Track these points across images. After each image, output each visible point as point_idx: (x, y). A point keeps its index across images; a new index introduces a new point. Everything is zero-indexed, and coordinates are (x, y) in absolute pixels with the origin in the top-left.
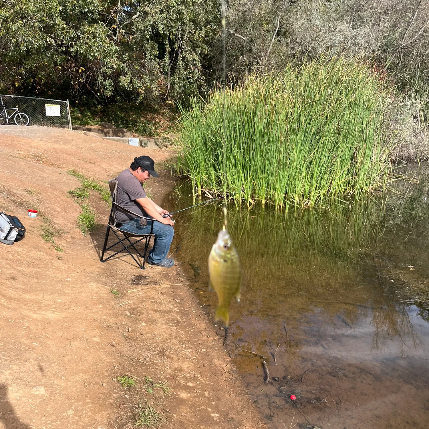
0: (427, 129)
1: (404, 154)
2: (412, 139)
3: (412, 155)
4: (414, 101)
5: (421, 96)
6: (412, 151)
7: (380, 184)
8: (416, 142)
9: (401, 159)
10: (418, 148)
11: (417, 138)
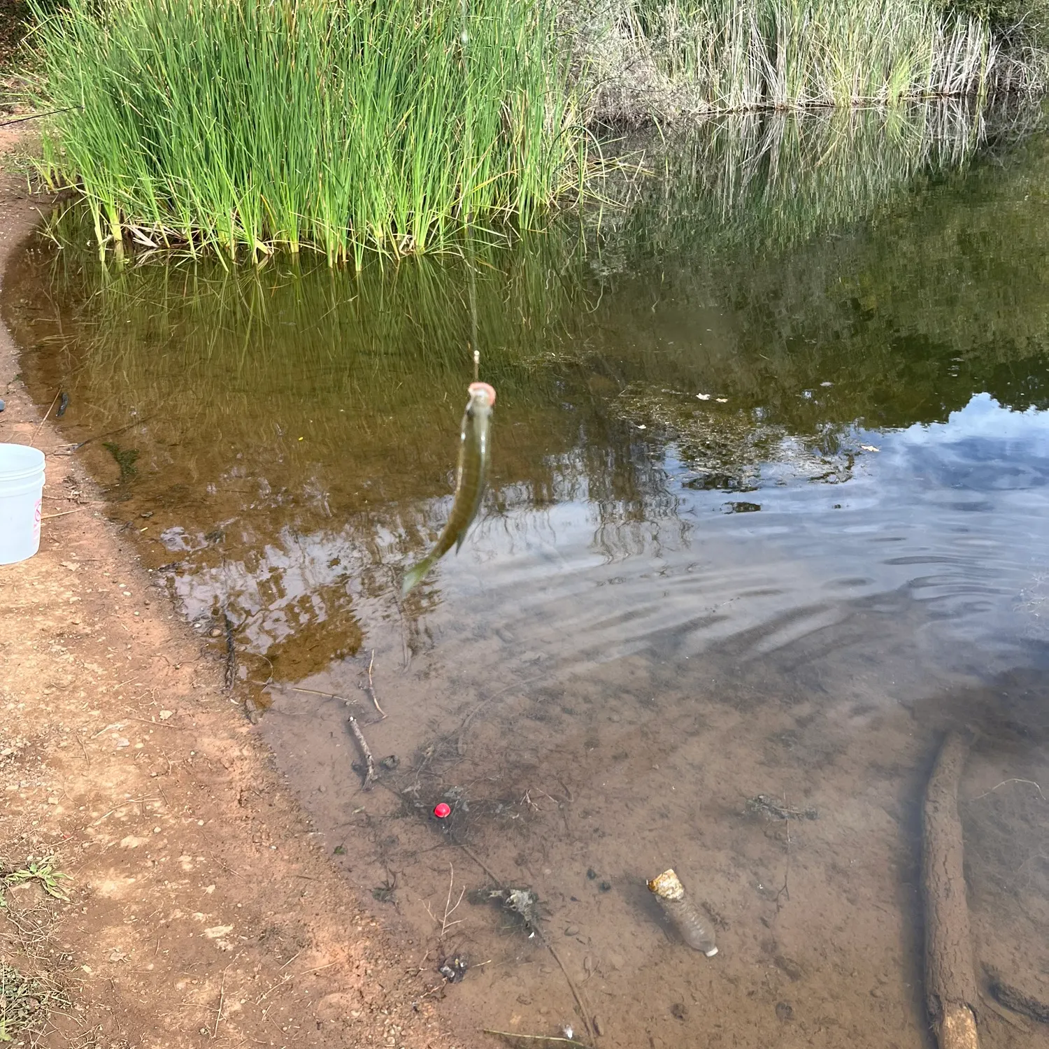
0: (651, 53)
1: (611, 109)
2: (624, 75)
3: (630, 115)
6: (627, 103)
7: (571, 184)
8: (633, 83)
9: (605, 123)
10: (637, 96)
11: (633, 72)
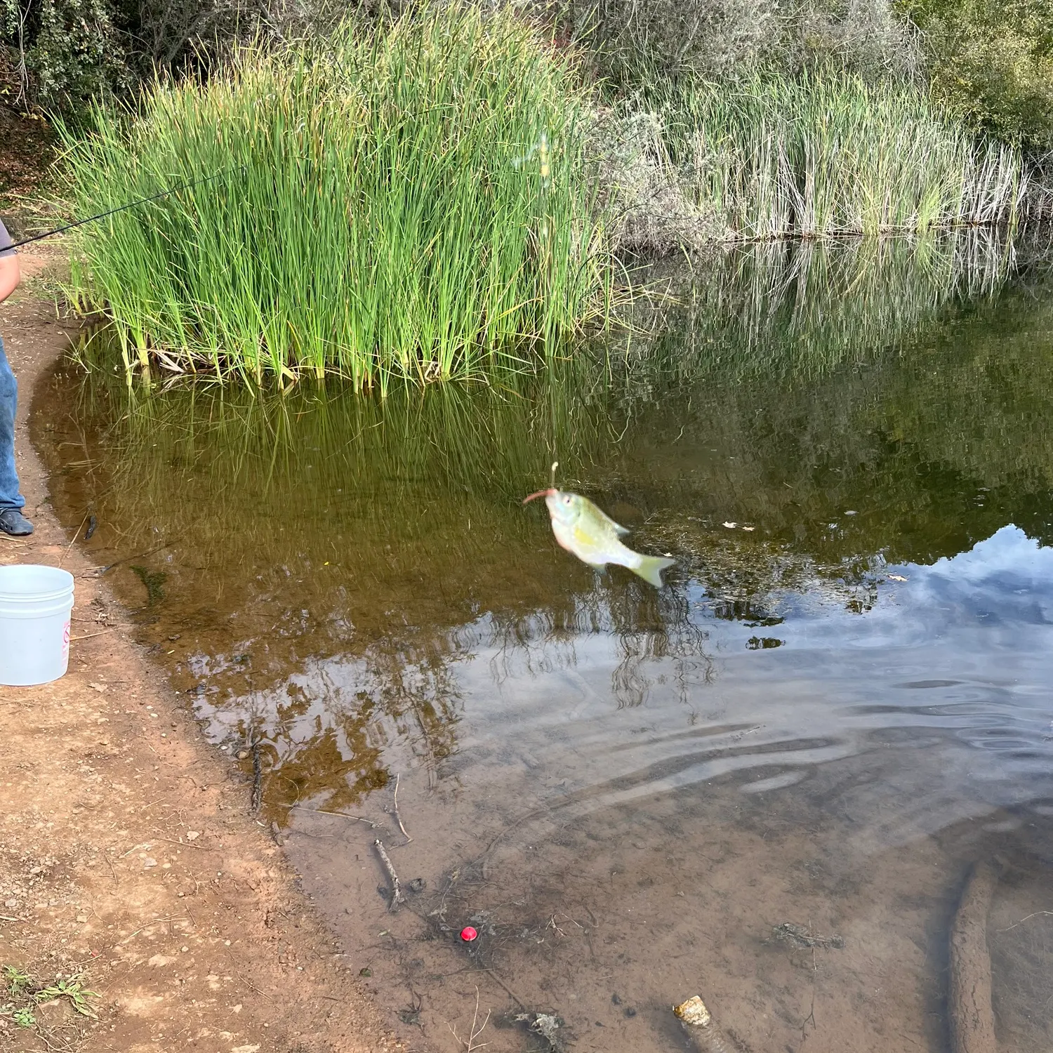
0: (678, 181)
1: (637, 237)
2: (651, 203)
3: (656, 243)
4: (644, 115)
5: (658, 103)
6: (653, 230)
7: (597, 311)
8: (660, 210)
9: (632, 250)
10: (664, 223)
11: (660, 200)
